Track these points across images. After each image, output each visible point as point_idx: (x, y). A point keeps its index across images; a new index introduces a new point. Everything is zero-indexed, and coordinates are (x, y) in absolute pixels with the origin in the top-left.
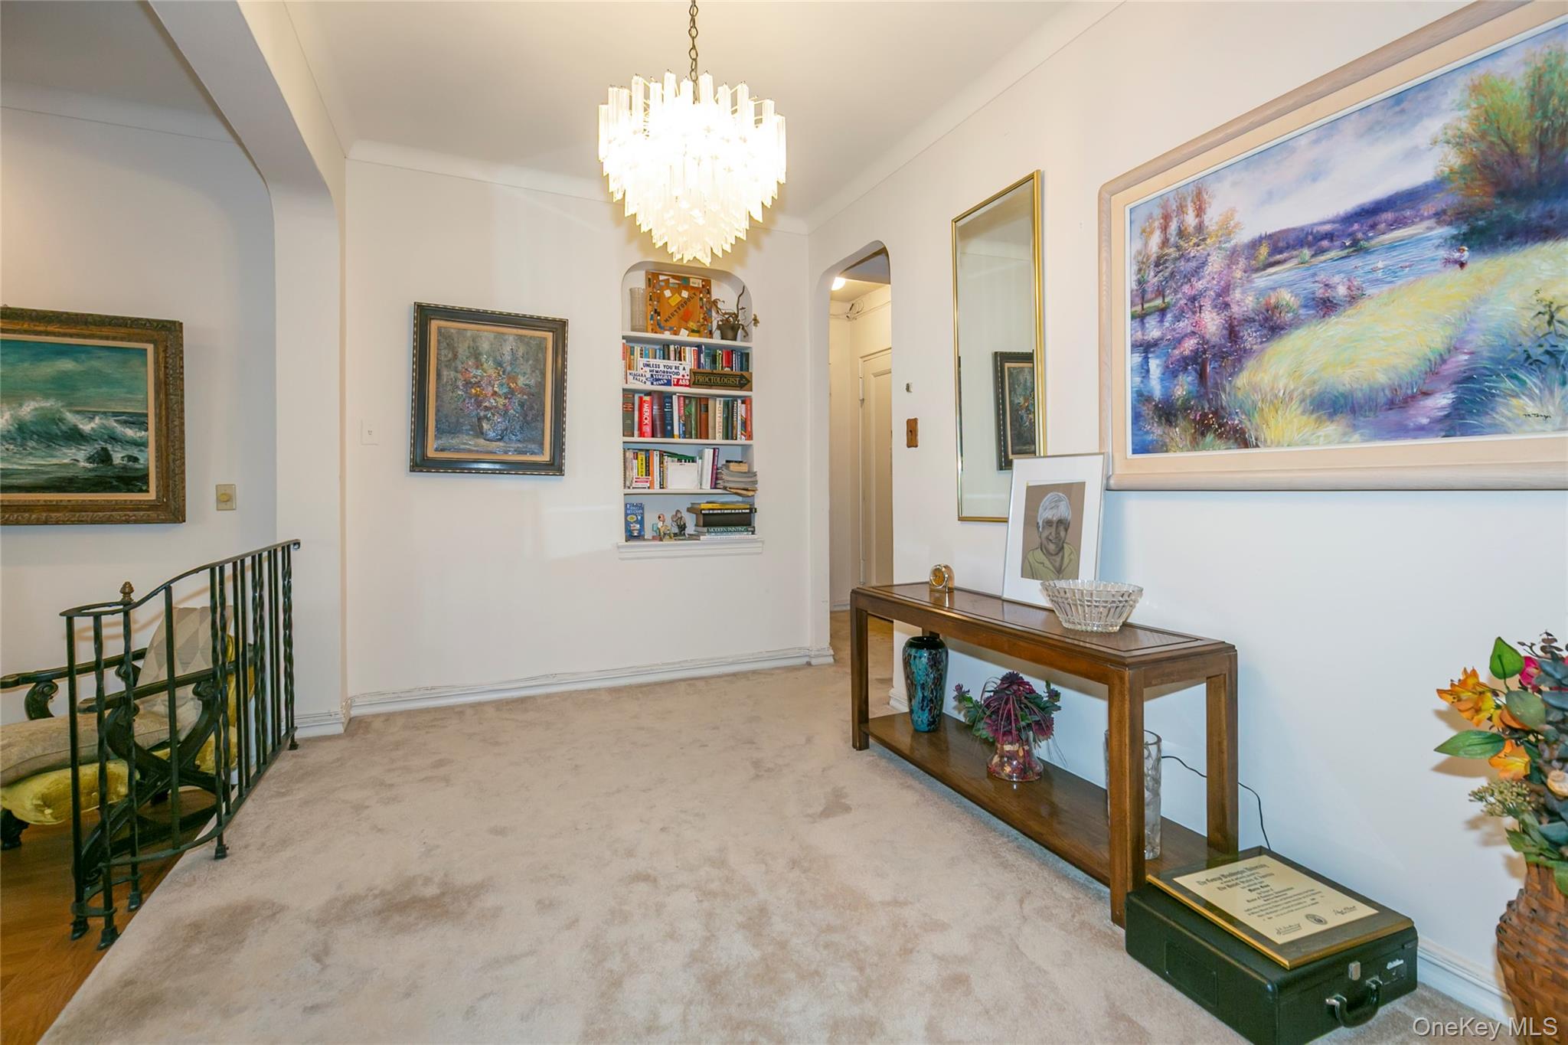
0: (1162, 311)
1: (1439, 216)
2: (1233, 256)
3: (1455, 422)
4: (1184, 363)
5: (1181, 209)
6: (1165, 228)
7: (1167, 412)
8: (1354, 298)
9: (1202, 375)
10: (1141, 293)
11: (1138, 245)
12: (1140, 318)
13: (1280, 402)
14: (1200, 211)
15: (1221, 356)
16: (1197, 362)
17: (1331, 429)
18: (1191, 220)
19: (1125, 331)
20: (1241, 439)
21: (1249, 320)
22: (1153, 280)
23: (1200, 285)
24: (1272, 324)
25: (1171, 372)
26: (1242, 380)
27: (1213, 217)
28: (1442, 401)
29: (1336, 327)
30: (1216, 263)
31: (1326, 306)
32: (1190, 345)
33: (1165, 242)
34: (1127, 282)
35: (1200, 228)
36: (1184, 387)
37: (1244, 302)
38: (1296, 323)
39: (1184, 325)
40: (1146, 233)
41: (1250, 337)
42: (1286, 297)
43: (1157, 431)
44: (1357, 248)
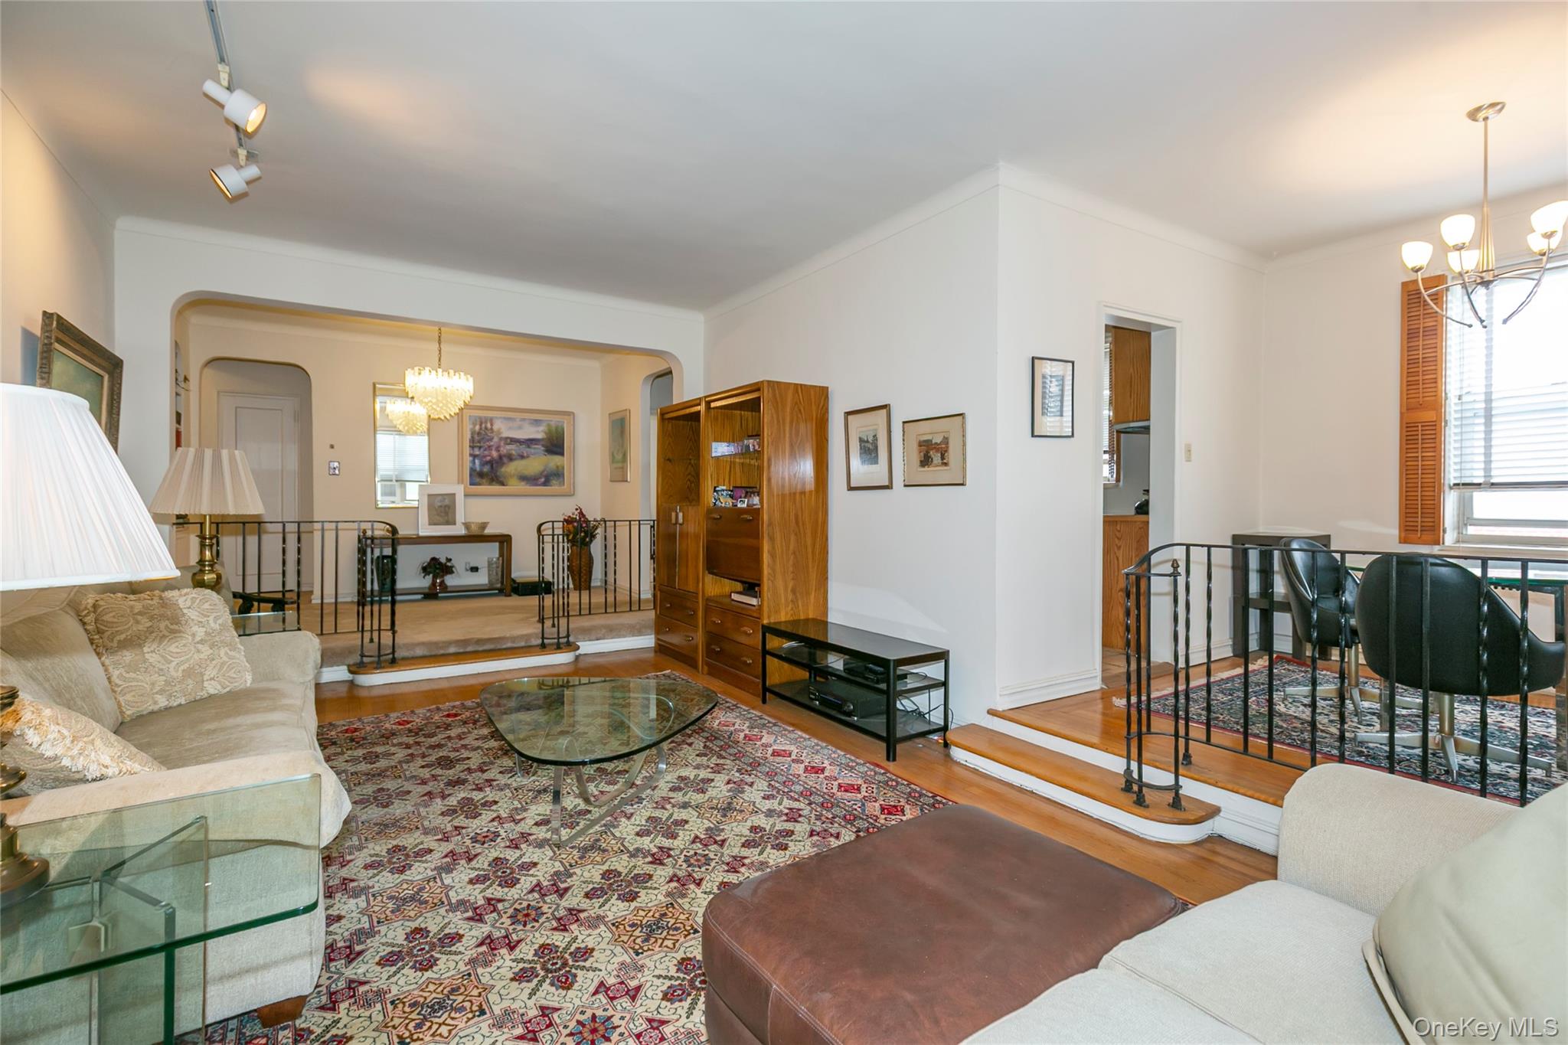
0: (480, 447)
1: (543, 446)
2: (501, 439)
3: (545, 484)
4: (487, 463)
5: (486, 422)
6: (481, 425)
7: (481, 475)
8: (528, 457)
9: (492, 466)
10: (472, 440)
11: (471, 426)
12: (472, 447)
13: (511, 476)
14: (492, 425)
15: (497, 463)
16: (491, 463)
17: (523, 483)
18: (489, 426)
19: (467, 450)
20: (503, 484)
21: (505, 456)
22: (476, 438)
23: (492, 443)
24: (511, 458)
25: (483, 464)
26: (503, 470)
27: (495, 427)
28: (543, 480)
29: (523, 462)
30: (496, 439)
31: (522, 457)
32: (488, 458)
33: (481, 429)
34: (468, 436)
35: (492, 429)
36: (486, 469)
37: (504, 450)
38: (515, 459)
39: (486, 453)
40: (474, 425)
41: (505, 460)
42: (514, 452)
43: (478, 480)
44: (529, 447)
